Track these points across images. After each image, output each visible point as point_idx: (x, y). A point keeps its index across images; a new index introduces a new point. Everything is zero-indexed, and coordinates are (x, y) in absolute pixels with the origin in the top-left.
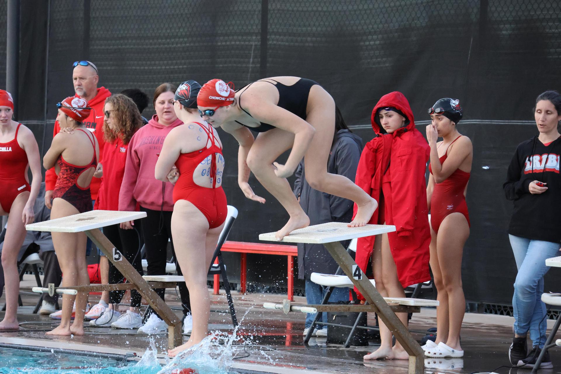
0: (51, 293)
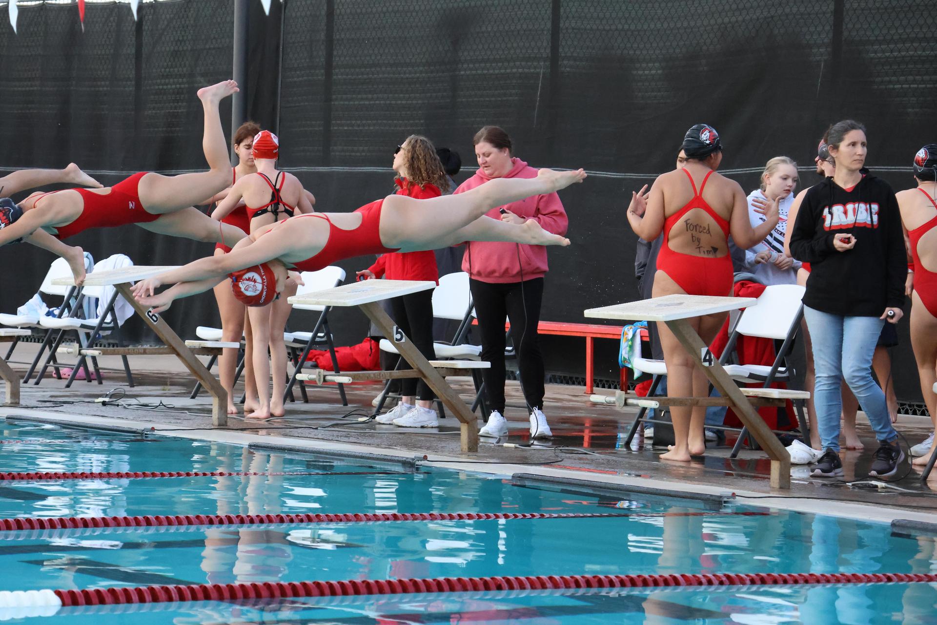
0: (319, 381)
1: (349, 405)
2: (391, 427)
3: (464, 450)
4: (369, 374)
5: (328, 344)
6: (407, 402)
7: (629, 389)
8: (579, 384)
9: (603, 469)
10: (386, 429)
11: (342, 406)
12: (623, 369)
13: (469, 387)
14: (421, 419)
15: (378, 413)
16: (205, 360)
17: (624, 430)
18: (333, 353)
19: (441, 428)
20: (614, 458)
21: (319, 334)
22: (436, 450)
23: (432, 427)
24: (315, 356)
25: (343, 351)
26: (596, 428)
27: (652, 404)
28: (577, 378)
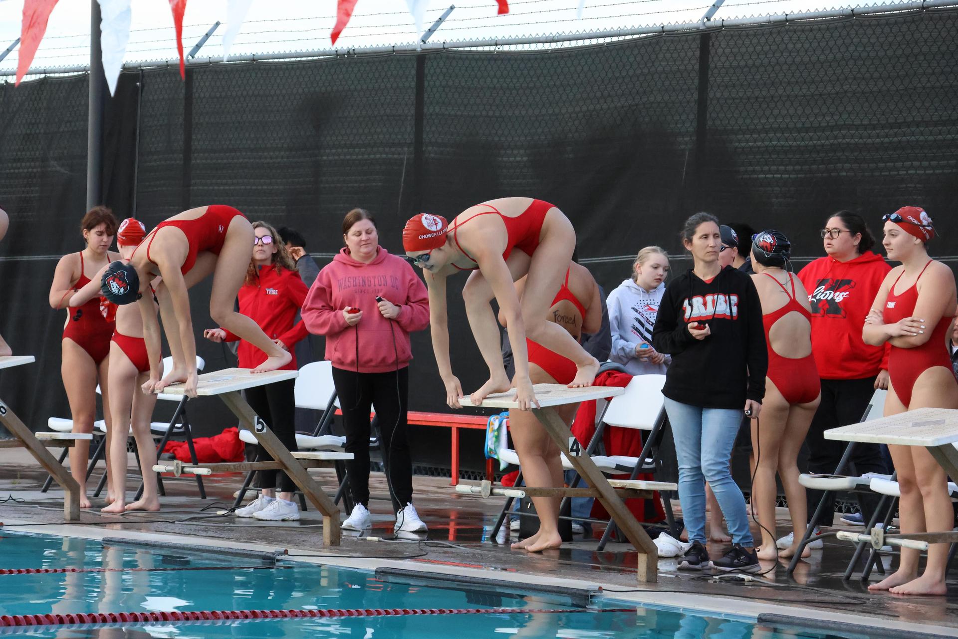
0: (177, 472)
1: (208, 498)
2: (251, 520)
3: (326, 544)
4: (229, 465)
5: (186, 434)
6: (267, 495)
7: (495, 481)
8: (445, 475)
9: (468, 563)
10: (246, 523)
11: (200, 499)
12: (489, 461)
13: (332, 479)
14: (282, 512)
15: (238, 505)
16: (56, 452)
17: (490, 522)
18: (191, 444)
19: (302, 522)
20: (480, 552)
21: (177, 425)
22: (297, 545)
23: (294, 521)
24: (173, 447)
25: (202, 442)
26: (461, 521)
27: (518, 494)
28: (442, 470)
